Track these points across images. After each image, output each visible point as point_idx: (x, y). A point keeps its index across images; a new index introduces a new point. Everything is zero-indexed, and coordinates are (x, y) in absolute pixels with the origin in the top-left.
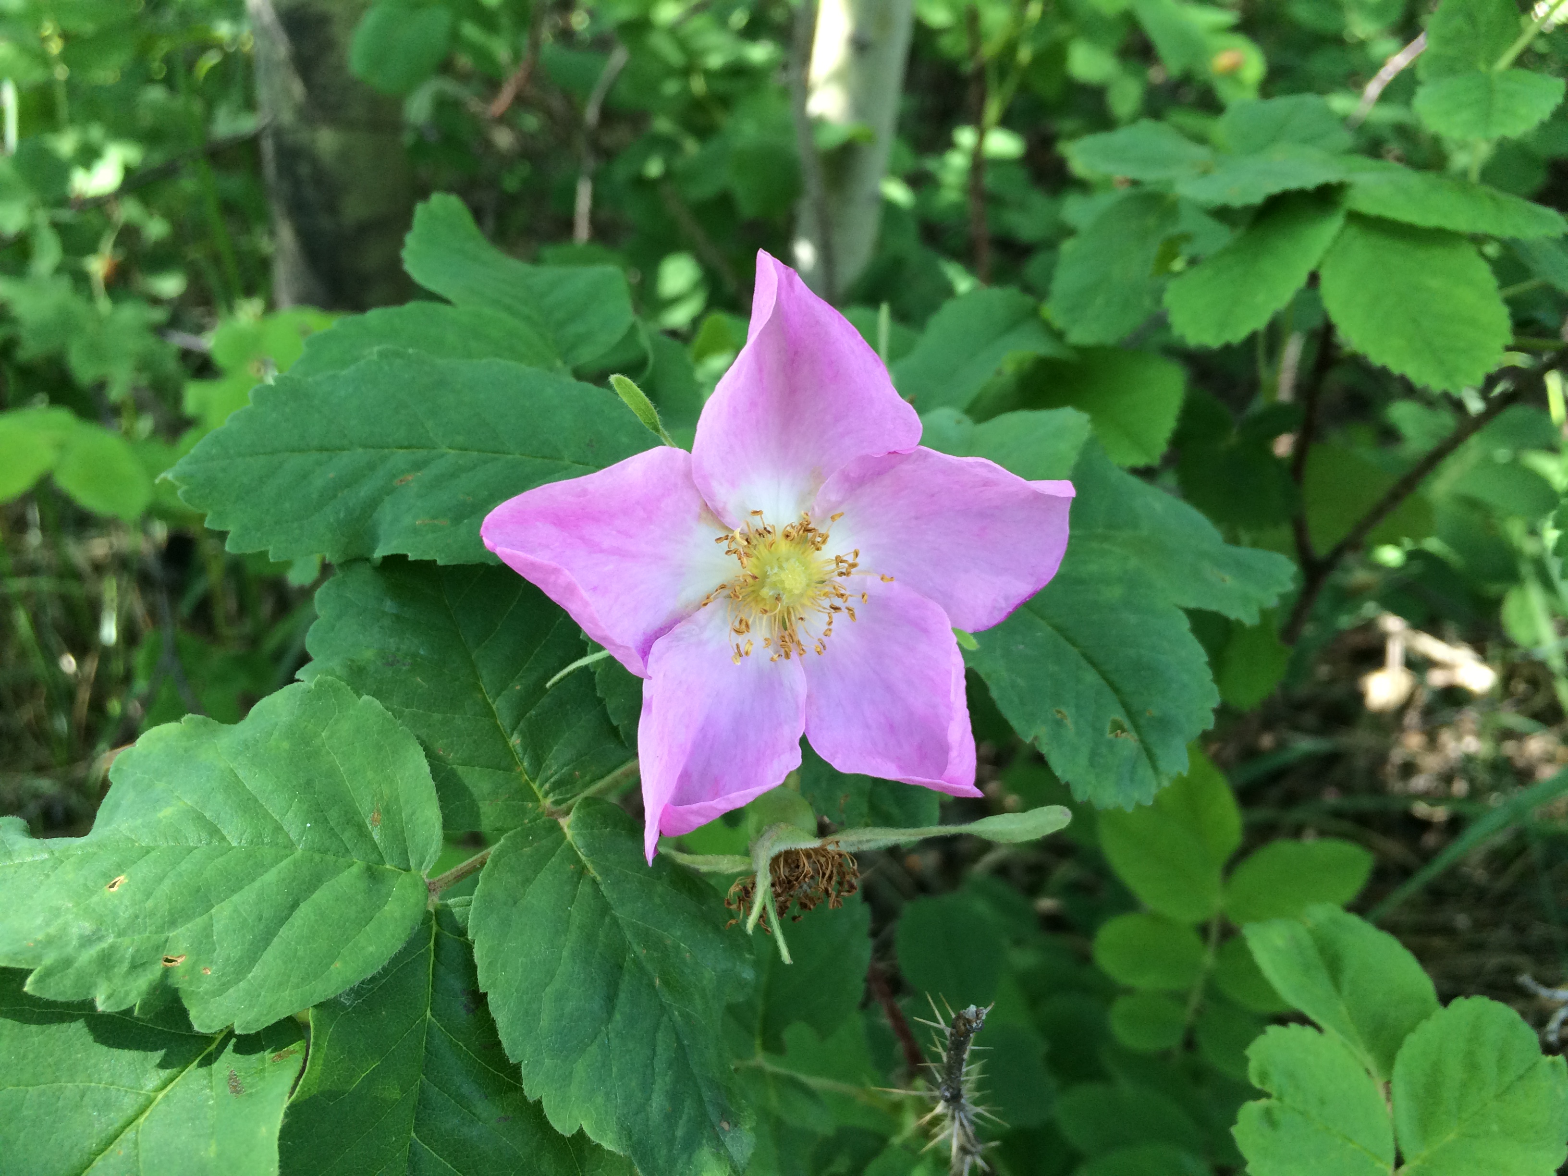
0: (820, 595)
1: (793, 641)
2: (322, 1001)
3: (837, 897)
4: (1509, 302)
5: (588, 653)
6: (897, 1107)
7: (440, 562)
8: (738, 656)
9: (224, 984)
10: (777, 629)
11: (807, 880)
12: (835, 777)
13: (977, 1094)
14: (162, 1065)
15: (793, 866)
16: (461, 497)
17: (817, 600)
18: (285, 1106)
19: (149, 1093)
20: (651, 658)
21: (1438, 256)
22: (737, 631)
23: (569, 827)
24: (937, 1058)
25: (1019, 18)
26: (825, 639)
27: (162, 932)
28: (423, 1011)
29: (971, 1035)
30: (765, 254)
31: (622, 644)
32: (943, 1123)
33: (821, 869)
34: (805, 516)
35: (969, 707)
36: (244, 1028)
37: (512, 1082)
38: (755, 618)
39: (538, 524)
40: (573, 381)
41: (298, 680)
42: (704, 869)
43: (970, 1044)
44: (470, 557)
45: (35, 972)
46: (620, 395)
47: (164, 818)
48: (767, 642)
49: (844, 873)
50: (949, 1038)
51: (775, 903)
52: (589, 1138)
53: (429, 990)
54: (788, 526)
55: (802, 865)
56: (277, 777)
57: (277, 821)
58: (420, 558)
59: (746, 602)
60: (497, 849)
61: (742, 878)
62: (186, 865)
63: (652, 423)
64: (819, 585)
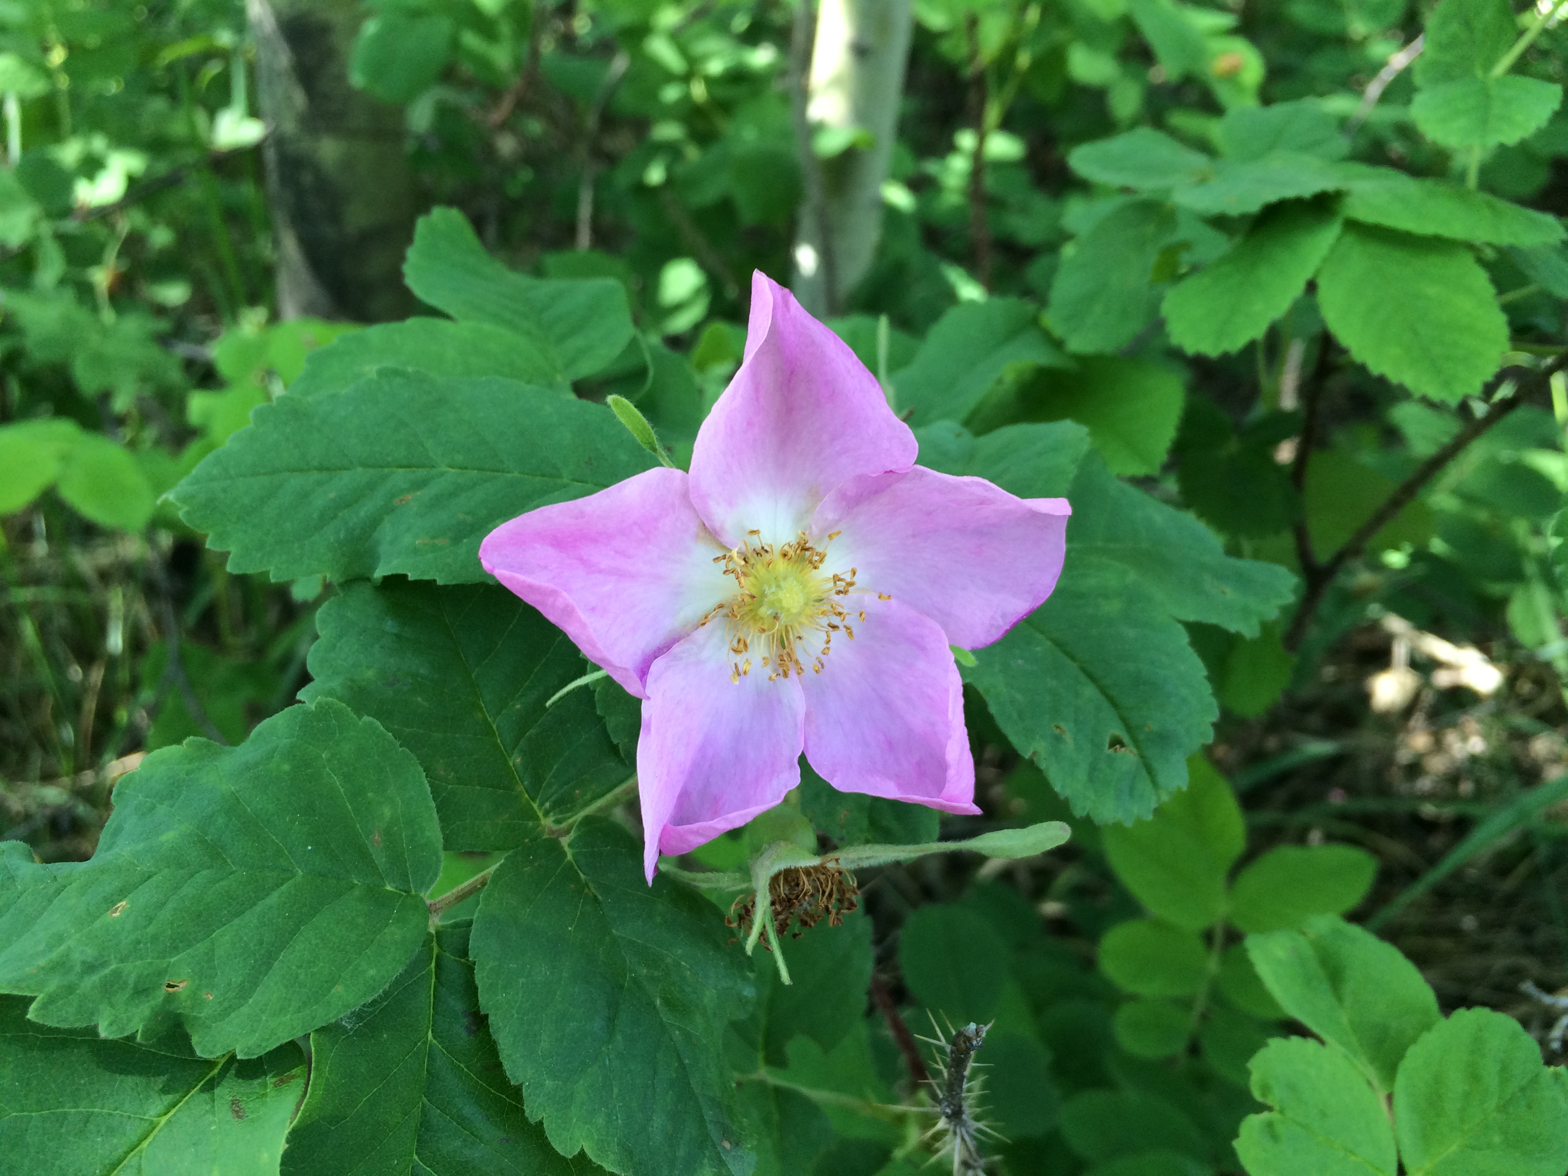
0: (818, 614)
1: (791, 660)
2: (323, 1025)
3: (837, 914)
4: (1507, 308)
5: (588, 672)
6: (901, 1119)
7: (440, 582)
8: (736, 675)
9: (226, 1009)
10: (775, 648)
11: (807, 898)
12: (834, 794)
13: (978, 1110)
14: (165, 1091)
15: (793, 884)
16: (461, 516)
17: (815, 619)
18: (287, 1132)
19: (152, 1119)
20: (650, 679)
21: (1434, 264)
22: (735, 651)
23: (570, 845)
24: (937, 1073)
25: (1018, 24)
26: (824, 658)
27: (164, 957)
28: (425, 1034)
29: (971, 1052)
30: (761, 275)
31: (620, 665)
32: (945, 1139)
33: (821, 887)
34: (803, 536)
35: (967, 725)
36: (246, 1054)
37: (514, 1103)
38: (753, 637)
39: (536, 545)
40: (572, 397)
41: (300, 702)
42: (704, 886)
43: (971, 1060)
44: (477, 579)
45: (38, 999)
46: (617, 416)
47: (166, 841)
48: (765, 661)
49: (844, 890)
50: (950, 1055)
51: (775, 923)
52: (591, 1160)
53: (430, 1012)
54: (785, 545)
55: (801, 884)
56: (278, 800)
57: (277, 844)
58: (419, 578)
59: (744, 621)
60: (497, 870)
61: (742, 896)
62: (187, 890)
63: (650, 443)
64: (817, 604)
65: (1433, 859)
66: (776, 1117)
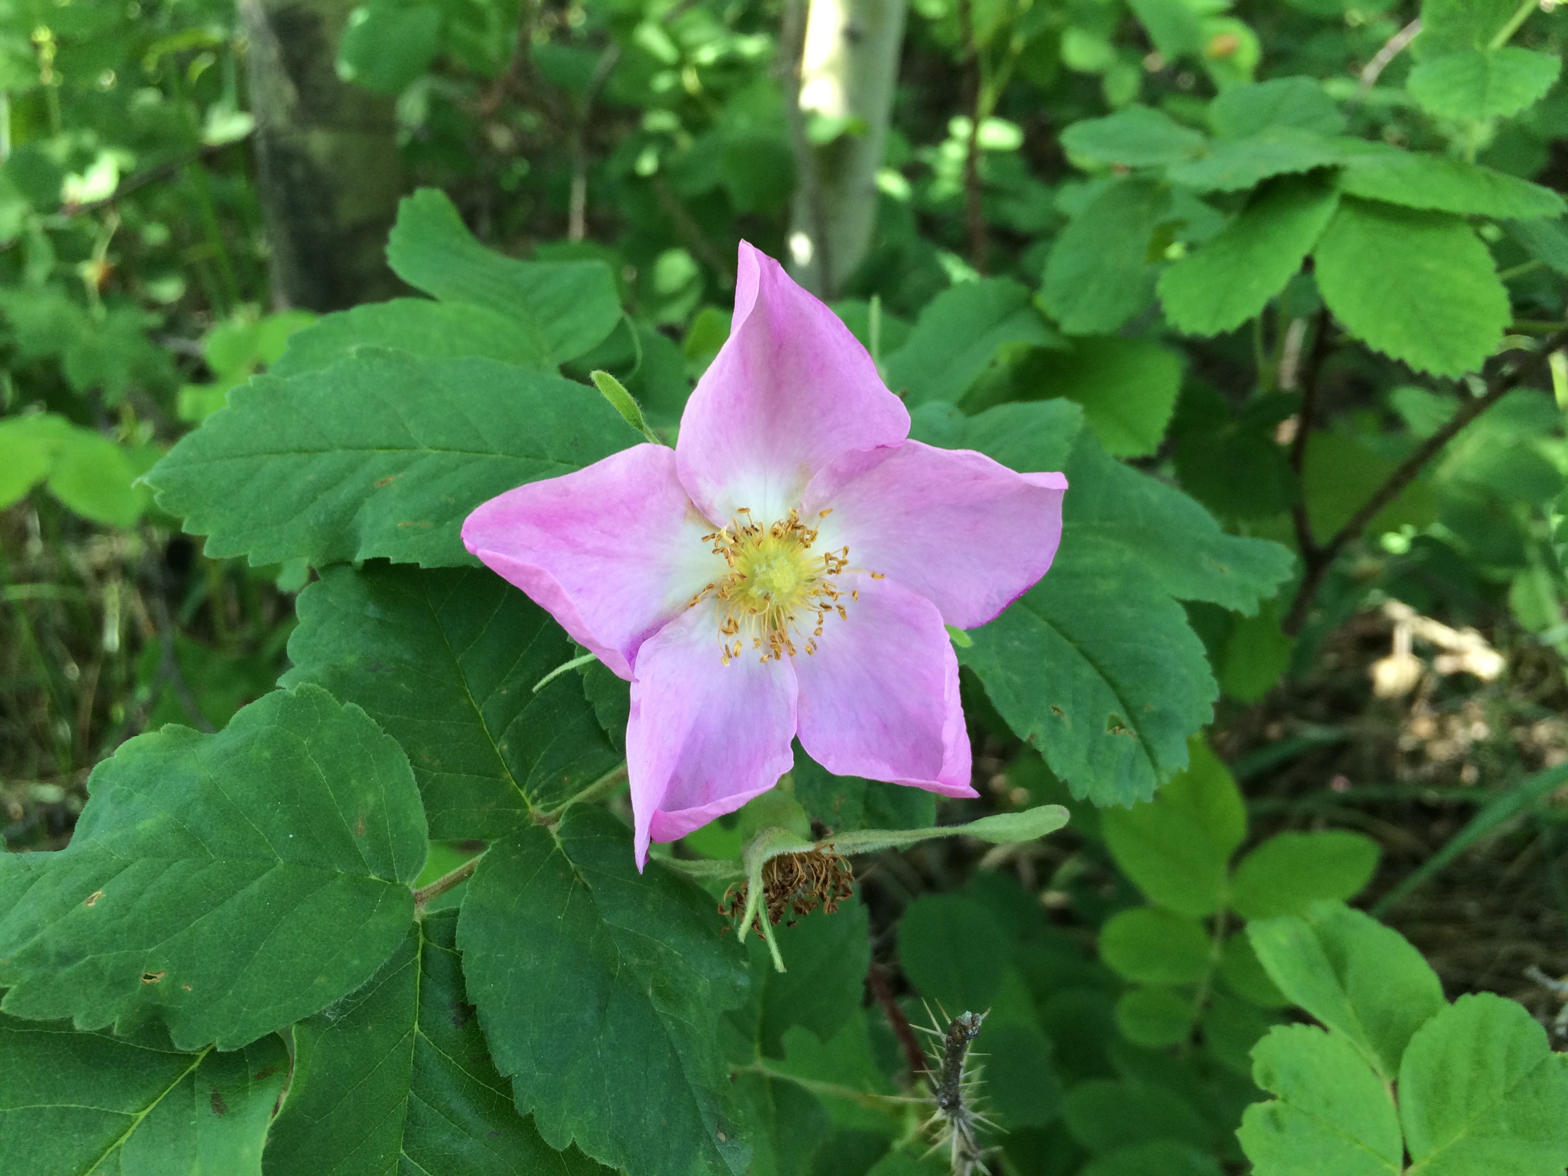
0: (810, 594)
1: (783, 641)
2: (305, 1017)
3: (832, 901)
4: (1508, 284)
5: (575, 656)
6: (900, 1110)
7: (423, 566)
8: (727, 658)
9: (206, 1001)
10: (766, 629)
11: (801, 885)
12: (829, 779)
13: (975, 1101)
14: (143, 1085)
15: (786, 870)
16: (443, 498)
17: (806, 598)
18: (269, 1126)
19: (130, 1114)
20: (638, 661)
21: (1432, 238)
22: (726, 632)
23: (558, 833)
24: (934, 1064)
25: (1010, 7)
26: (816, 639)
27: (141, 948)
28: (411, 1025)
29: (968, 1042)
30: (748, 245)
31: (608, 647)
32: (942, 1129)
33: (816, 873)
34: (793, 513)
35: (963, 706)
36: (226, 1046)
37: (503, 1096)
38: (744, 618)
39: (520, 525)
40: (560, 378)
41: (280, 688)
42: (696, 874)
43: (968, 1049)
44: (455, 561)
45: (11, 991)
46: (602, 392)
47: (143, 830)
48: (756, 643)
49: (839, 877)
50: (945, 1045)
51: (769, 910)
52: (583, 1153)
53: (416, 1004)
54: (775, 523)
55: (795, 870)
56: (259, 787)
57: (258, 832)
58: (401, 562)
59: (734, 602)
60: (484, 858)
61: (735, 883)
62: (165, 879)
63: (635, 420)
64: (809, 584)
65: (1436, 846)
66: (772, 1108)
